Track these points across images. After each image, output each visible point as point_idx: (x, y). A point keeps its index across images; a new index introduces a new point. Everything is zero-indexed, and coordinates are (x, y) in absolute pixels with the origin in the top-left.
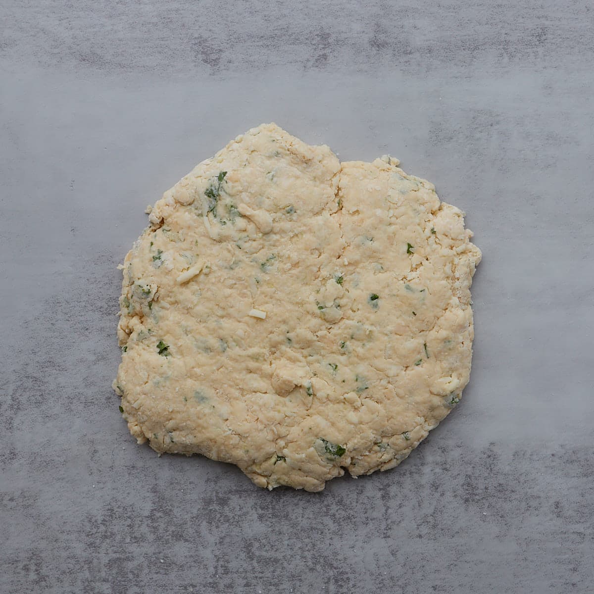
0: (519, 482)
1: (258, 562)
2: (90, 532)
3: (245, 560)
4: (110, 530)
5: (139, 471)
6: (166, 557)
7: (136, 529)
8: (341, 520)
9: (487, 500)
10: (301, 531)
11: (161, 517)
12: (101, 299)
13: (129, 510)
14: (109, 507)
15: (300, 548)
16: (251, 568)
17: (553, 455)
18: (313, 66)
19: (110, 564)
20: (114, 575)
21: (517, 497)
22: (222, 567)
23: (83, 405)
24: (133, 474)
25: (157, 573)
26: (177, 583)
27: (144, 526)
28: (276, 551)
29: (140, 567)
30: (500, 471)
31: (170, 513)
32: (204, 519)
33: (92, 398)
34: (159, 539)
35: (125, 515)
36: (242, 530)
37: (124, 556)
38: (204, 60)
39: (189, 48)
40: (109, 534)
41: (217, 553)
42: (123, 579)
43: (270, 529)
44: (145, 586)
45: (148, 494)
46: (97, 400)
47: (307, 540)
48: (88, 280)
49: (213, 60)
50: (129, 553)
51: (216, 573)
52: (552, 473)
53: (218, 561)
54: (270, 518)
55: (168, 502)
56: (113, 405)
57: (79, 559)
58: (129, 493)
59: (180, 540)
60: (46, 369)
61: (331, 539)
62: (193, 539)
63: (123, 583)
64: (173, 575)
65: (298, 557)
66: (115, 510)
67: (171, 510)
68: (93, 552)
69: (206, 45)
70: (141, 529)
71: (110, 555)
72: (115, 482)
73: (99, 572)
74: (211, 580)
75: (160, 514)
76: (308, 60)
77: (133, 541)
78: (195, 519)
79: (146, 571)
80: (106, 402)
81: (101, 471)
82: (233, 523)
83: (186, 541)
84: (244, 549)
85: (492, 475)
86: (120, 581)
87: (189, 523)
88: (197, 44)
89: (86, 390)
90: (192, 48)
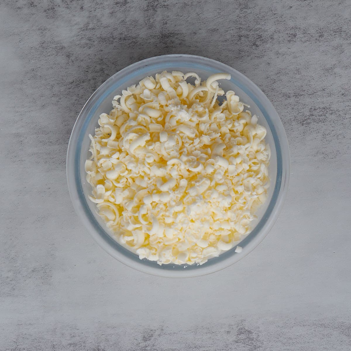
12: (332, 121)
18: (155, 331)
23: (343, 30)
33: (335, 36)
38: (251, 333)
39: (264, 343)
46: (331, 34)
48: (344, 137)
49: (243, 333)
56: (317, 31)
69: (249, 347)
76: (159, 335)
80: (323, 33)
88: (258, 347)
89: (341, 43)
90: (262, 343)
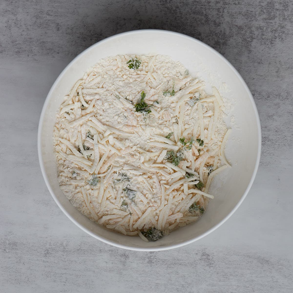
0: (75, 41)
1: (203, 13)
2: (283, 34)
3: (209, 14)
4: (273, 34)
5: (257, 61)
6: (247, 19)
7: (260, 33)
9: (91, 34)
10: (181, 26)
11: (248, 38)
12: (268, 145)
13: (263, 43)
14: (272, 45)
15: (182, 18)
16: (207, 10)
17: (58, 53)
19: (274, 17)
20: (273, 12)
21: (77, 35)
22: (220, 12)
23: (281, 95)
24: (260, 60)
25: (252, 11)
26: (242, 6)
27: (256, 35)
28: (194, 18)
29: (260, 15)
32: (227, 35)
33: (276, 98)
34: (250, 28)
35: (265, 40)
36: (209, 29)
37: (267, 21)
38: (209, 256)
39: (216, 262)
40: (274, 32)
41: (222, 19)
42: (268, 10)
43: (196, 28)
44: (258, 6)
45: (253, 49)
46: (274, 97)
47: (179, 22)
48: (274, 155)
49: (205, 255)
50: (264, 22)
51: (223, 9)
52: (59, 44)
53: (222, 15)
54: (195, 34)
55: (244, 45)
56: (267, 94)
57: (289, 21)
58: (262, 51)
59: (240, 27)
61: (167, 21)
62: (233, 27)
63: (269, 8)
64: (245, 10)
65: (183, 14)
66: (270, 43)
67: (243, 41)
68: (282, 24)
69: (207, 263)
70: (258, 33)
71: (274, 22)
72: (269, 57)
73: (280, 14)
74: (226, 6)
75: (248, 39)
77: (262, 28)
78: (232, 36)
79: (257, 13)
80: (270, 95)
81: (275, 62)
82: (214, 33)
83: (236, 26)
84: (209, 19)
86: (270, 9)
87: (234, 34)
88: (212, 264)
89: (279, 102)
90: (214, 262)
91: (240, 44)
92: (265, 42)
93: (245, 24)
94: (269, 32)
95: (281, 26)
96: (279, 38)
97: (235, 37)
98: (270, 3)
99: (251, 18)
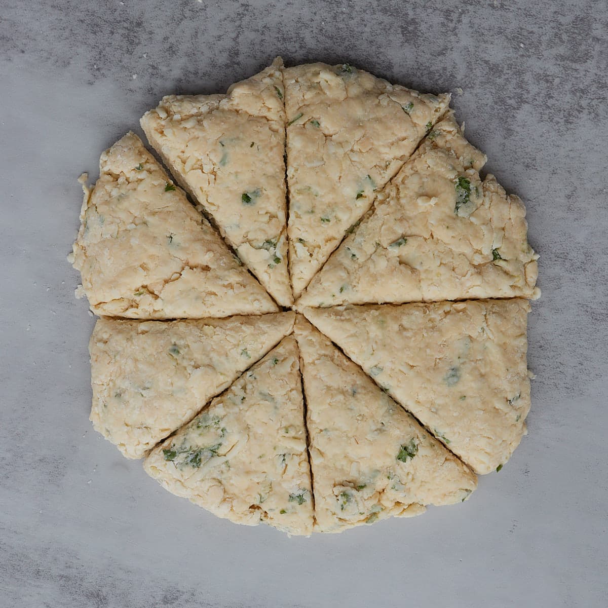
0: (71, 30)
1: (407, 14)
2: (600, 102)
3: (422, 21)
4: (575, 98)
5: (522, 160)
6: (515, 48)
7: (543, 91)
8: (295, 39)
9: (115, 19)
10: (345, 39)
11: (510, 98)
13: (546, 117)
14: (569, 126)
15: (352, 18)
16: (418, 10)
17: (23, 52)
19: (586, 57)
20: (585, 43)
21: (78, 14)
22: (452, 21)
24: (530, 158)
25: (532, 32)
26: (511, 15)
27: (532, 93)
28: (382, 23)
29: (551, 44)
30: (90, 49)
31: (498, 100)
32: (459, 82)
34: (519, 73)
35: (552, 111)
36: (417, 58)
37: (567, 63)
40: (578, 94)
41: (453, 38)
42: (574, 36)
43: (381, 50)
44: (550, 21)
45: (518, 129)
47: (341, 25)
50: (559, 65)
51: (461, 14)
52: (30, 31)
53: (455, 28)
54: (379, 64)
55: (496, 114)
58: (541, 136)
59: (494, 65)
60: (602, 311)
61: (312, 20)
62: (478, 63)
63: (576, 31)
64: (513, 25)
65: (357, 8)
66: (563, 120)
67: (496, 103)
68: (603, 77)
70: (537, 90)
71: (583, 68)
72: (555, 154)
73: (601, 52)
74: (469, 7)
75: (510, 102)
77: (550, 78)
78: (470, 85)
79: (544, 38)
81: (568, 171)
82: (425, 69)
83: (486, 62)
84: (420, 34)
85: (101, 47)
86: (580, 34)
87: (477, 82)
91: (488, 109)
92: (551, 115)
93: (508, 62)
94: (566, 91)
95: (599, 83)
96: (590, 113)
97: (479, 91)
98: (582, 20)
99: (527, 50)
